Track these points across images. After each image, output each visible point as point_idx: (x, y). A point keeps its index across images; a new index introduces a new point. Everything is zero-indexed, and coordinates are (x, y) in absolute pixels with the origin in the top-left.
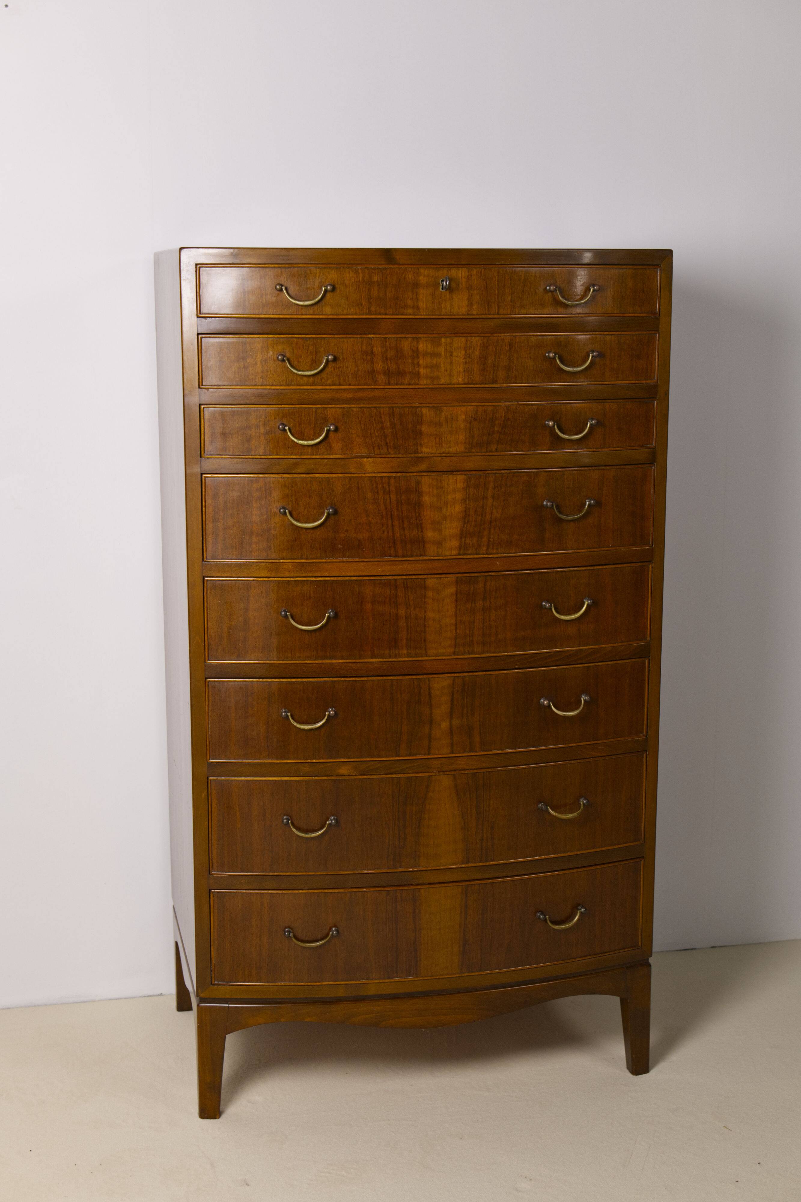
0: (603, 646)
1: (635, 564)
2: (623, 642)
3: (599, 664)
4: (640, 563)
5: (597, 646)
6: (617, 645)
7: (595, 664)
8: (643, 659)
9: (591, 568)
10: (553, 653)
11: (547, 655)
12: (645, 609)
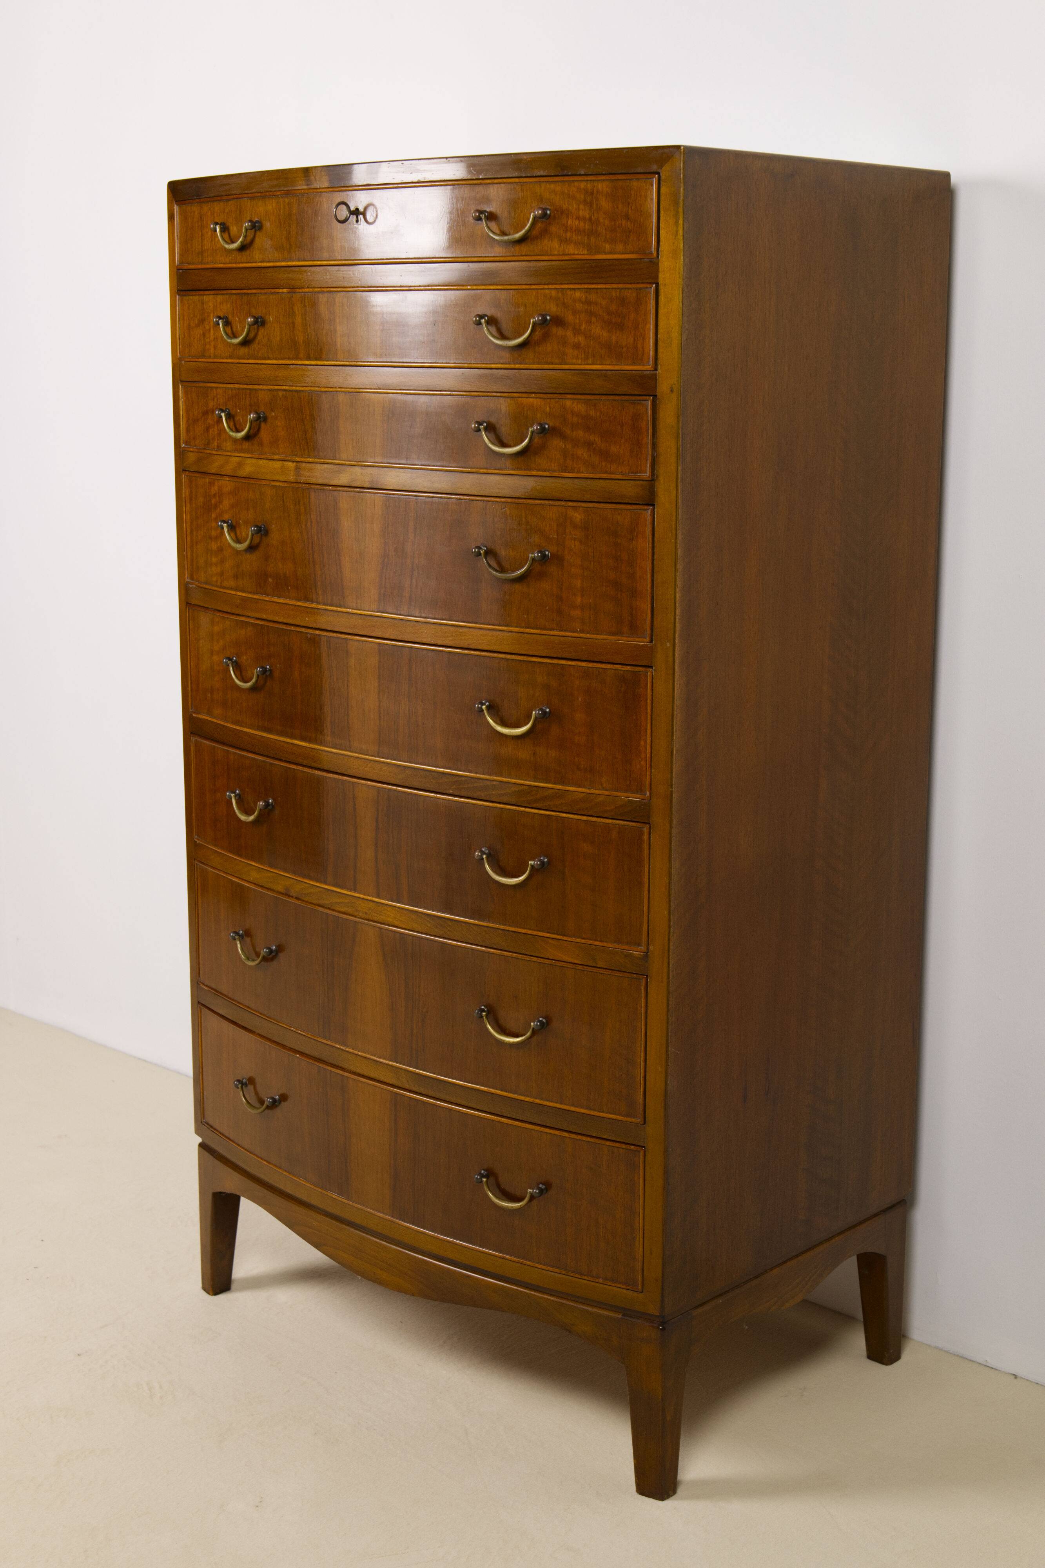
0: (571, 789)
1: (621, 666)
2: (604, 789)
3: (564, 815)
4: (629, 667)
5: (560, 787)
6: (592, 791)
7: (557, 813)
8: (642, 825)
9: (549, 661)
10: (497, 783)
11: (489, 783)
12: (642, 743)
